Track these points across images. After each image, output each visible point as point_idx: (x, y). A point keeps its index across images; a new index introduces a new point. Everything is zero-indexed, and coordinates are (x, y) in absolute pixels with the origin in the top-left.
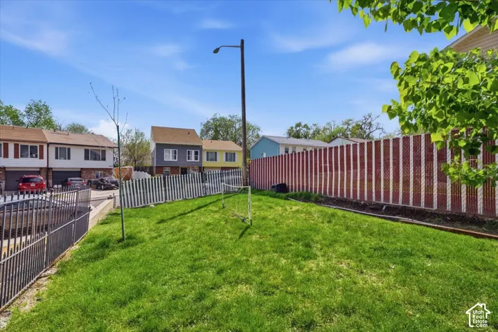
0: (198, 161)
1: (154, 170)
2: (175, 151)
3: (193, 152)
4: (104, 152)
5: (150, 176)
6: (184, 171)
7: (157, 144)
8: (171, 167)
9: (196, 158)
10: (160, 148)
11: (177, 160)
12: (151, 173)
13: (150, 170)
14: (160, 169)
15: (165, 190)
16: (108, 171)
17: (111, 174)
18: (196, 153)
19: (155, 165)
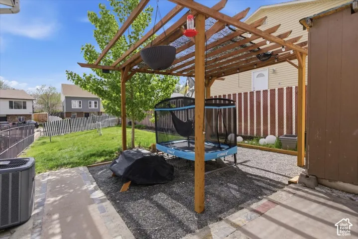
0: (97, 108)
1: (65, 115)
2: (80, 102)
3: (93, 102)
4: (25, 103)
5: (61, 119)
6: (87, 115)
7: (66, 97)
8: (77, 113)
9: (96, 106)
10: (69, 99)
11: (81, 108)
12: (62, 117)
13: (61, 115)
14: (69, 114)
15: (71, 128)
16: (29, 116)
17: (31, 119)
18: (96, 103)
19: (65, 111)
